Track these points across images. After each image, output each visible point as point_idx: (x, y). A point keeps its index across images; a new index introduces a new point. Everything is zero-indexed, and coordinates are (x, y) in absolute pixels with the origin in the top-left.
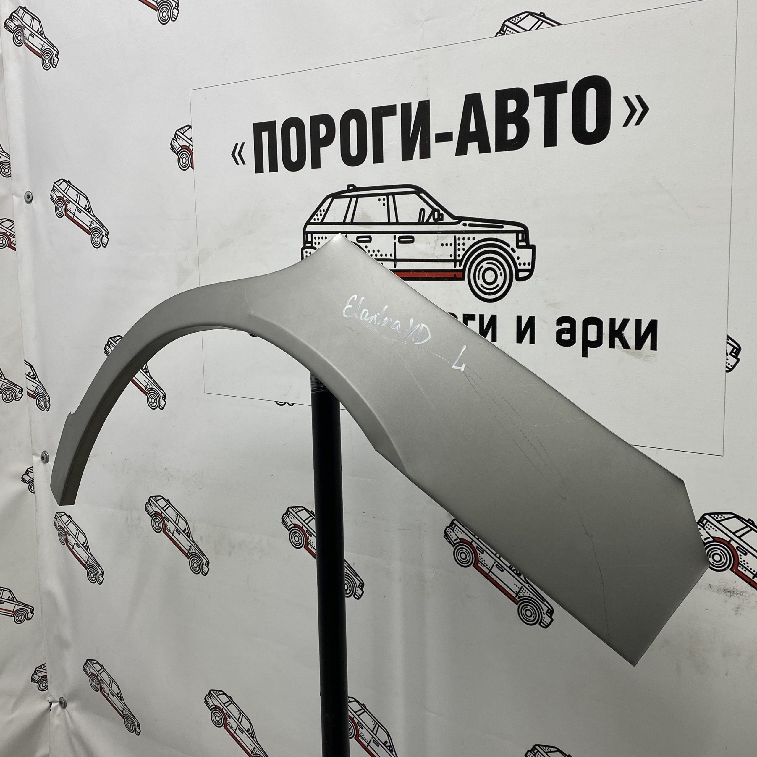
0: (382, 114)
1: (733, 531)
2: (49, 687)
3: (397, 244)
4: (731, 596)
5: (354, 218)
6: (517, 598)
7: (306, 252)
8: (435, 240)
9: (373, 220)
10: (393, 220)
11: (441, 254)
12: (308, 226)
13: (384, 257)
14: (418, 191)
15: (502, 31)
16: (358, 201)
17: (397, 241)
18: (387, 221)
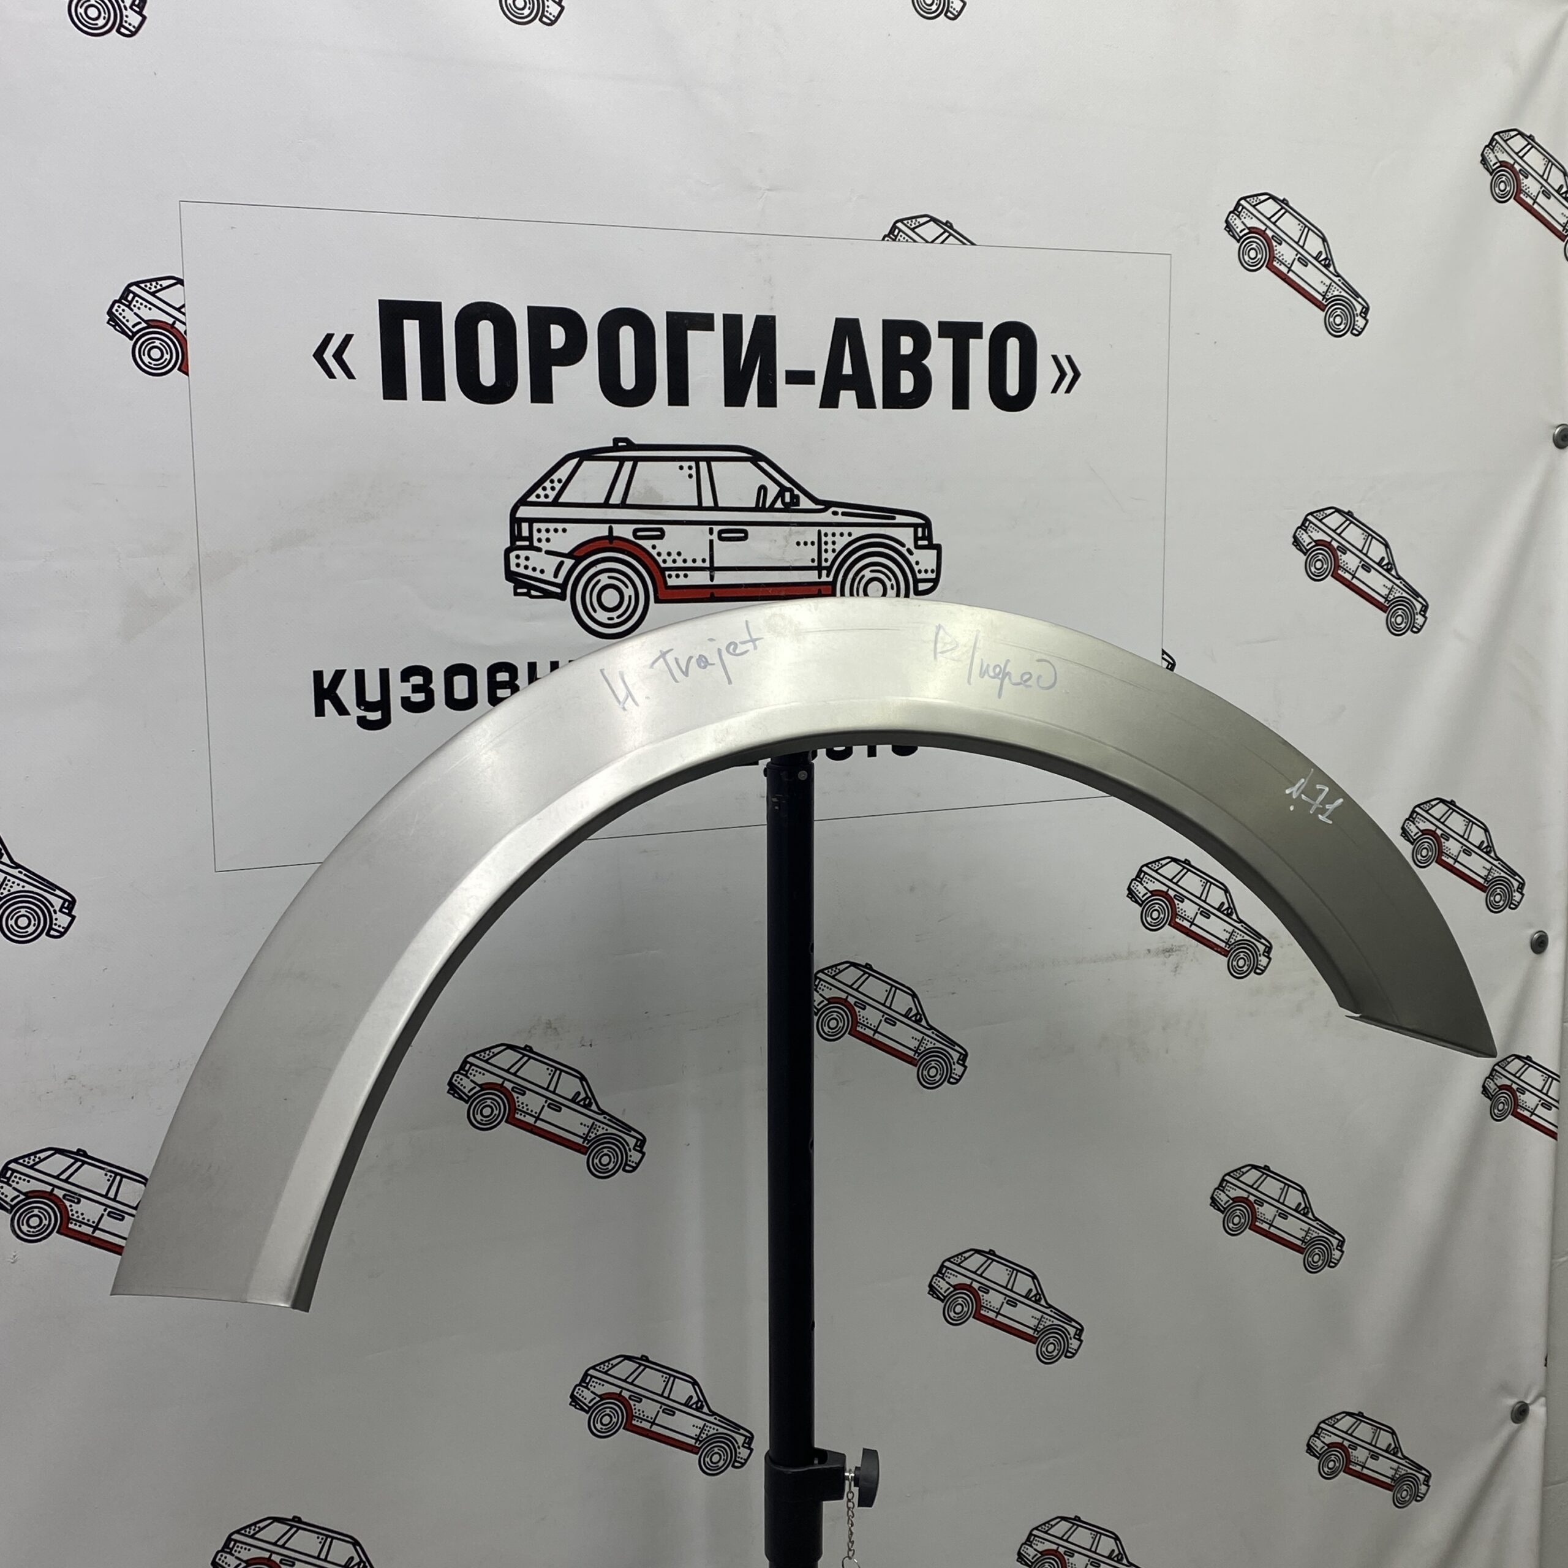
0: (687, 325)
1: (1170, 878)
3: (717, 543)
4: (1170, 955)
5: (629, 497)
6: (916, 1057)
7: (518, 557)
8: (786, 536)
9: (668, 502)
10: (708, 501)
11: (795, 558)
12: (521, 507)
13: (690, 564)
14: (756, 458)
15: (892, 234)
16: (638, 468)
17: (715, 537)
18: (696, 504)
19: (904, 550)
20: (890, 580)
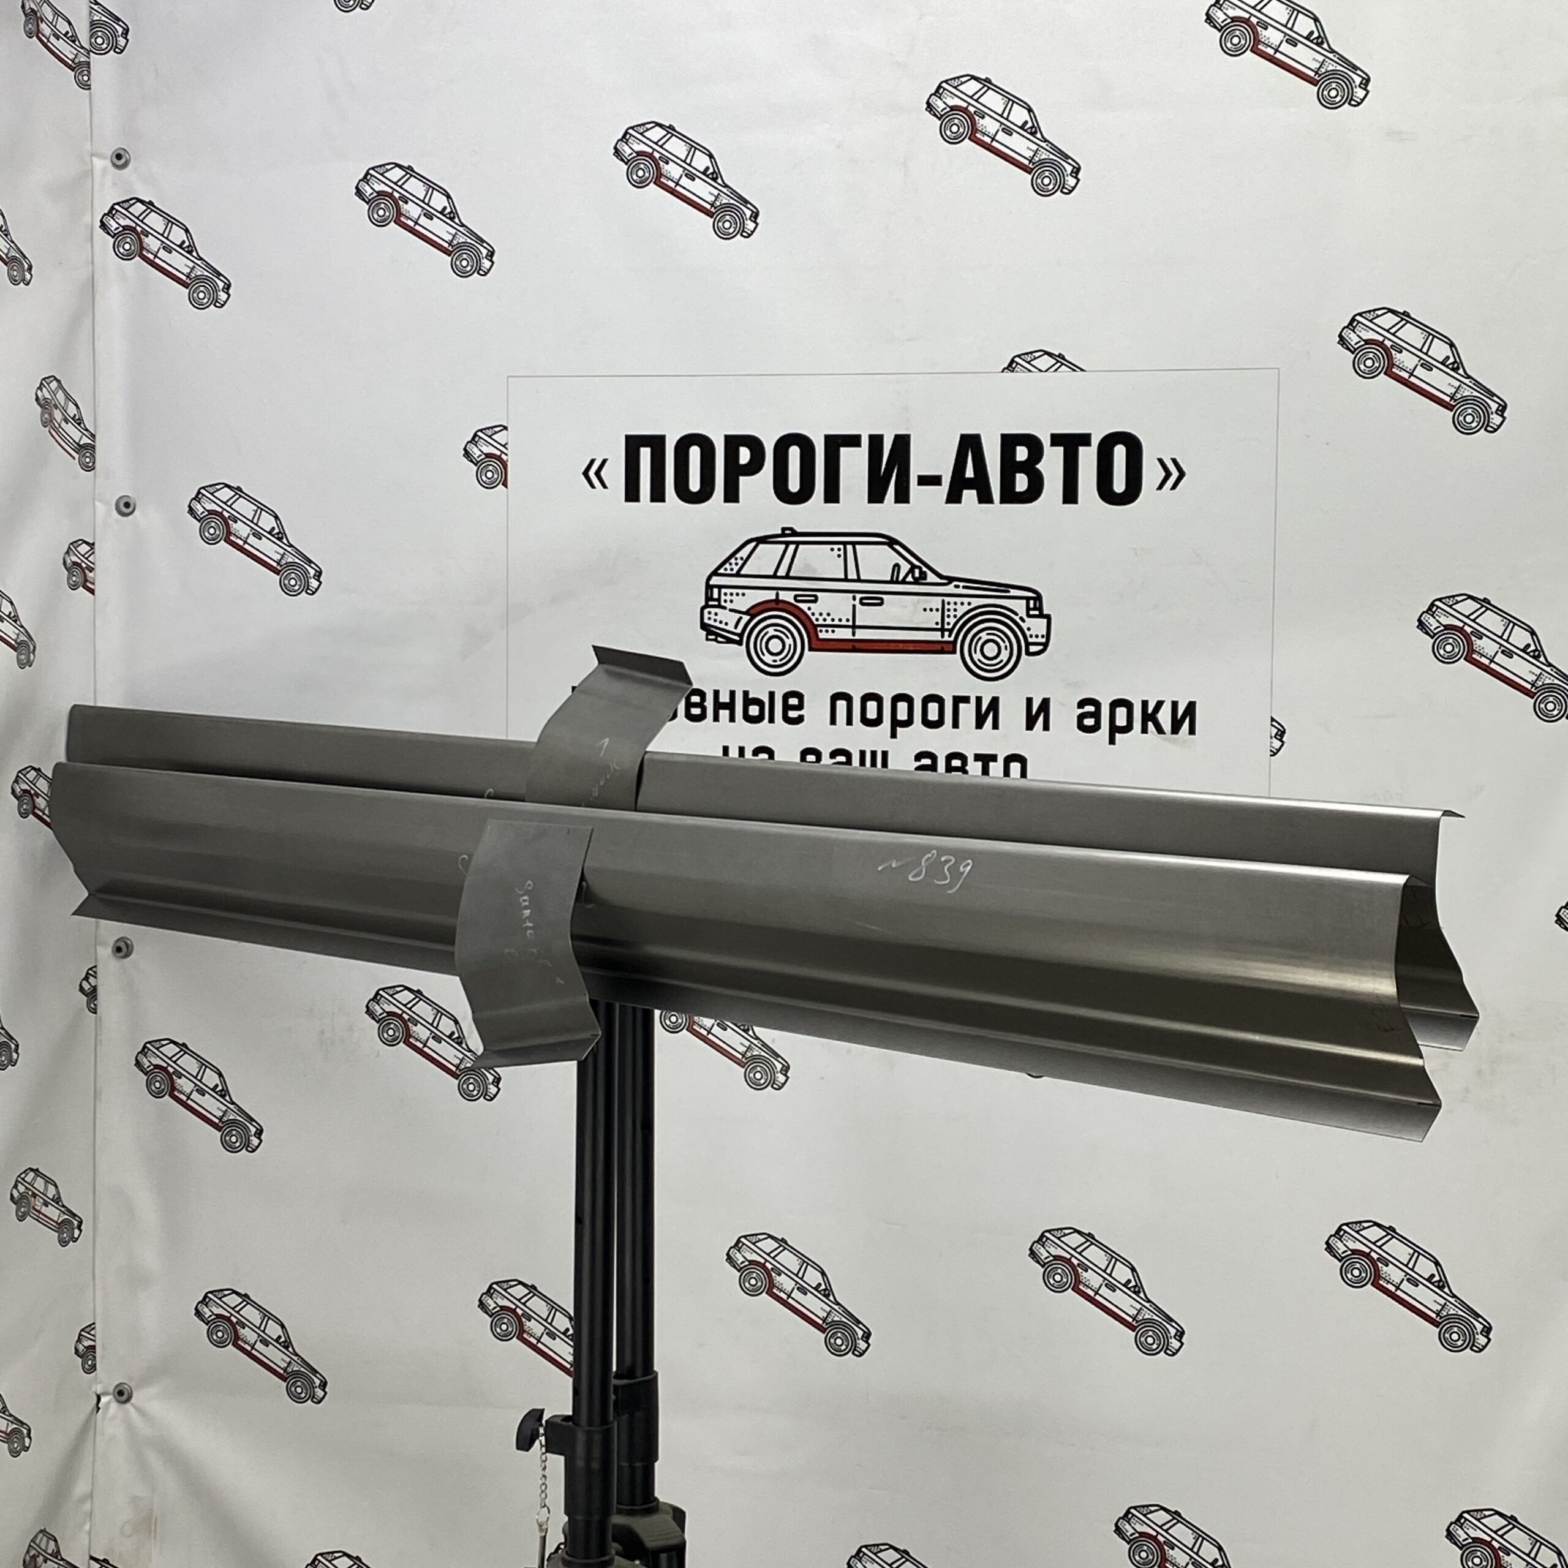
0: (840, 443)
2: (98, 1366)
3: (858, 606)
5: (792, 571)
7: (710, 613)
8: (915, 604)
9: (821, 575)
10: (852, 575)
11: (922, 621)
12: (714, 578)
13: (836, 622)
14: (891, 542)
15: (1011, 367)
16: (799, 550)
17: (857, 602)
18: (843, 576)
19: (1017, 618)
20: (1004, 642)
